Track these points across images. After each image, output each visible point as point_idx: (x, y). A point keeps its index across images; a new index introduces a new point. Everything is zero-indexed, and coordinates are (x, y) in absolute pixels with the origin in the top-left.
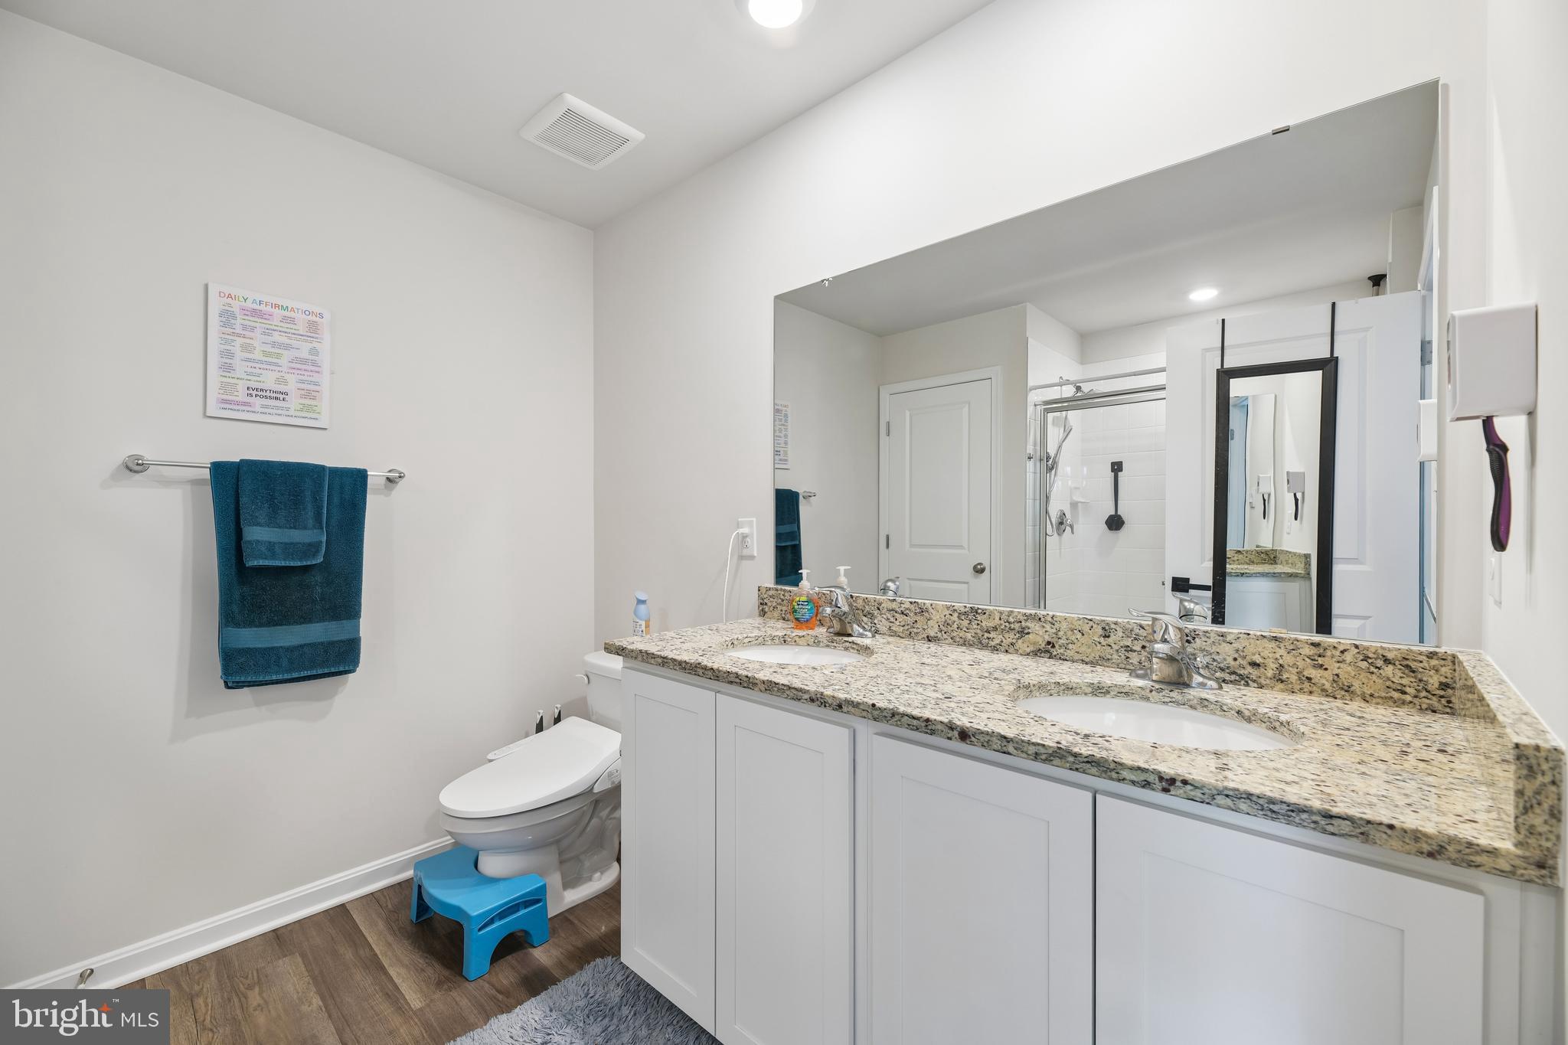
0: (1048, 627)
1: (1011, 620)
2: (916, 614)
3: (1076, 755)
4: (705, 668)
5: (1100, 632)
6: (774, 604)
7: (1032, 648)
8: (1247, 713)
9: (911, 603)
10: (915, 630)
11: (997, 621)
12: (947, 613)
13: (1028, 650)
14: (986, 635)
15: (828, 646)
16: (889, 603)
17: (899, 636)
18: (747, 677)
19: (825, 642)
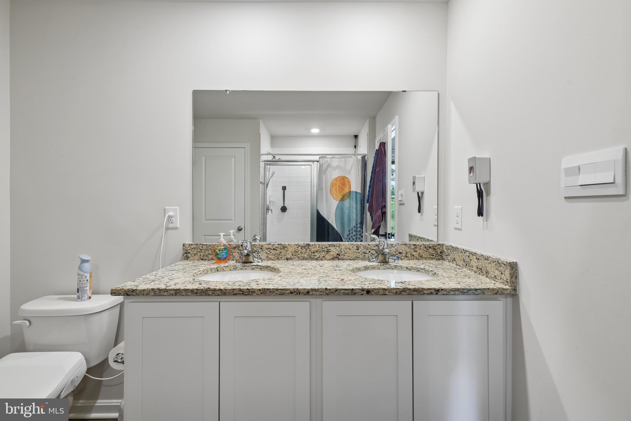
0: (337, 248)
1: (323, 247)
2: (281, 249)
3: (409, 289)
4: (215, 290)
5: (356, 248)
6: (195, 252)
7: (331, 257)
8: (409, 268)
9: (278, 244)
10: (280, 256)
11: (318, 248)
12: (296, 247)
13: (330, 258)
14: (313, 254)
15: (241, 269)
16: (267, 246)
17: (272, 260)
18: (248, 289)
19: (240, 267)
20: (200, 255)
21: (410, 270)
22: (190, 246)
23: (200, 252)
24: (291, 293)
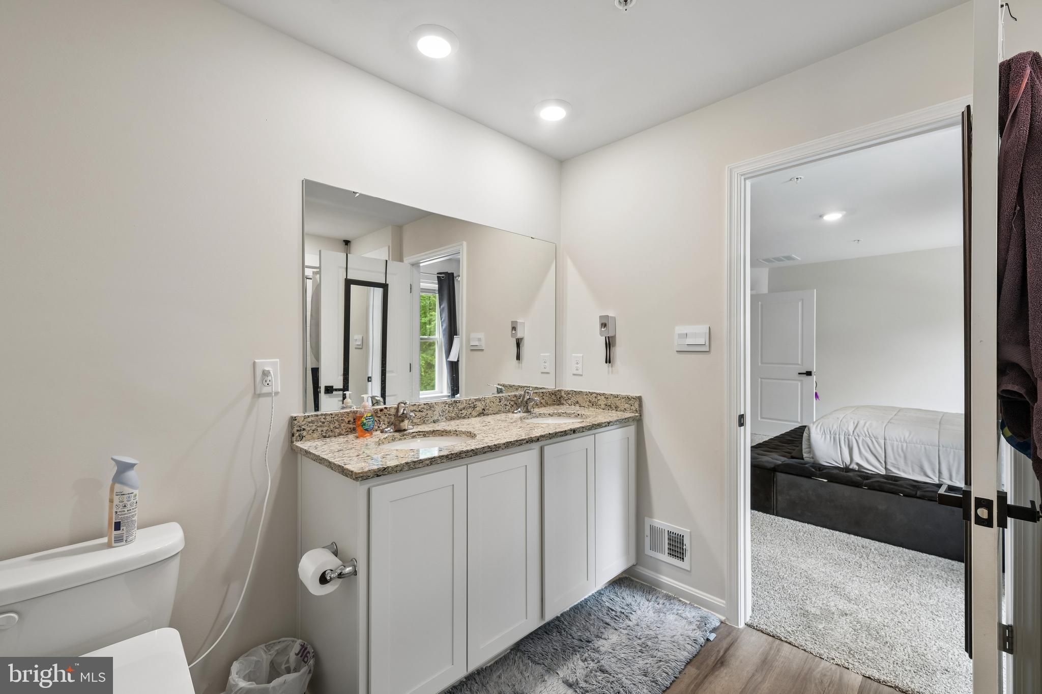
0: (483, 403)
1: (470, 403)
2: (427, 410)
5: (498, 400)
7: (477, 414)
8: (551, 414)
9: (425, 404)
10: (427, 419)
11: (465, 405)
12: (443, 405)
13: (476, 414)
14: (461, 412)
16: (412, 407)
17: (418, 425)
20: (322, 431)
21: (552, 416)
22: (306, 420)
23: (321, 426)
24: (527, 442)
